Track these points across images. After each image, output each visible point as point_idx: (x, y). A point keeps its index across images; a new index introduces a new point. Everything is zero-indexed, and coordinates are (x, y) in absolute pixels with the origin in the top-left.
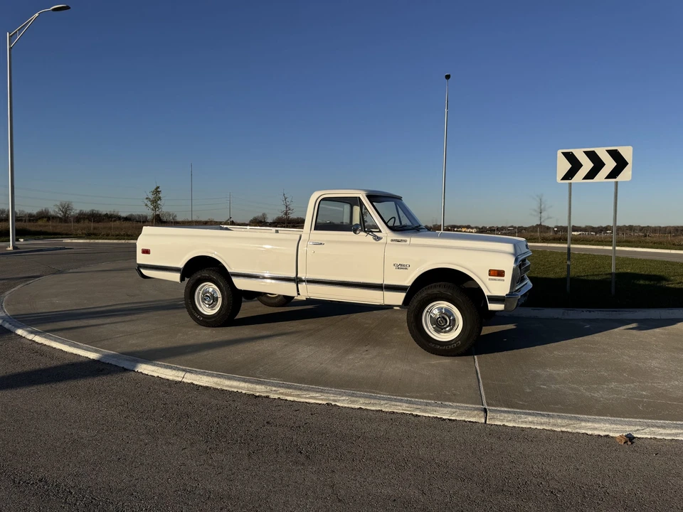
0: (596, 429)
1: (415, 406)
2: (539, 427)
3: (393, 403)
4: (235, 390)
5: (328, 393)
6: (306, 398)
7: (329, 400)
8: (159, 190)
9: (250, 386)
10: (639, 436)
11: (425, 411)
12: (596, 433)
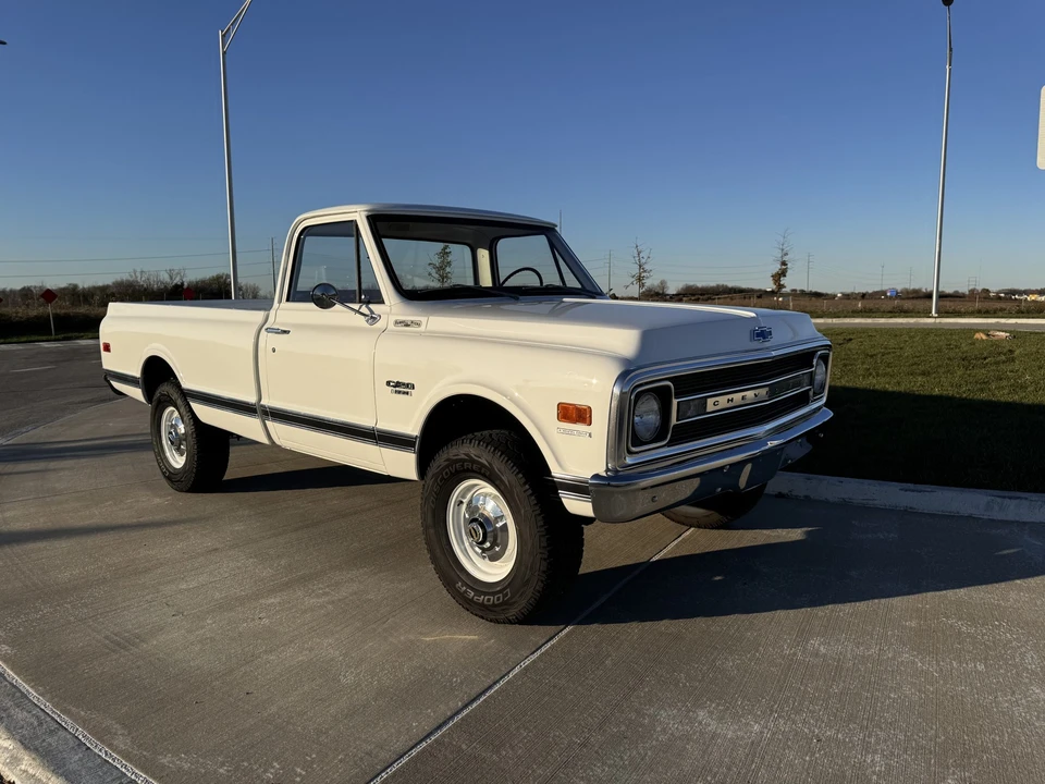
8: (448, 250)
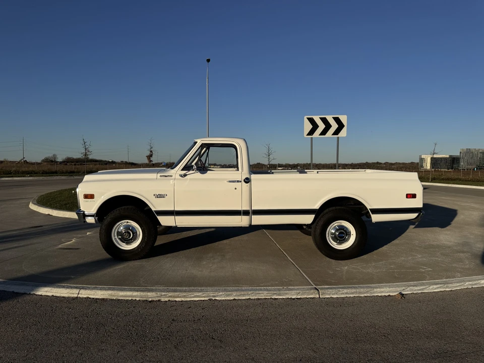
0: (382, 292)
1: (273, 292)
2: (351, 296)
3: (257, 292)
4: (130, 299)
5: (207, 291)
6: (191, 297)
7: (209, 296)
9: (142, 294)
10: (407, 293)
11: (280, 295)
12: (383, 294)
